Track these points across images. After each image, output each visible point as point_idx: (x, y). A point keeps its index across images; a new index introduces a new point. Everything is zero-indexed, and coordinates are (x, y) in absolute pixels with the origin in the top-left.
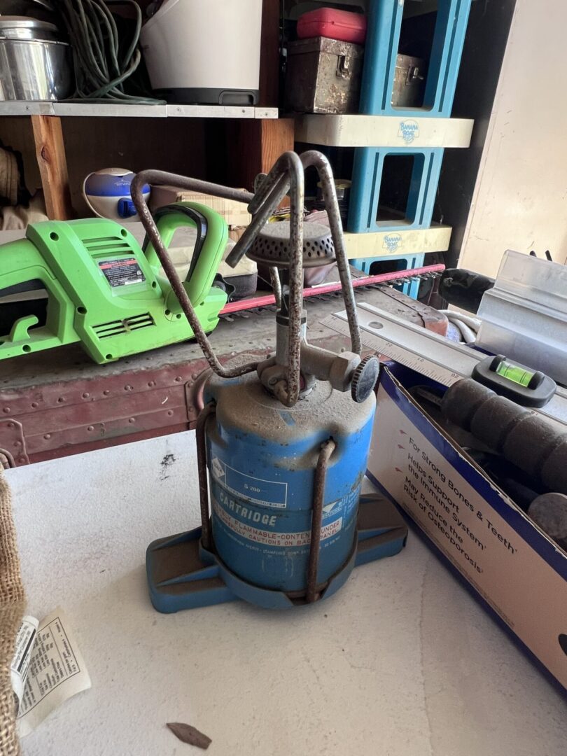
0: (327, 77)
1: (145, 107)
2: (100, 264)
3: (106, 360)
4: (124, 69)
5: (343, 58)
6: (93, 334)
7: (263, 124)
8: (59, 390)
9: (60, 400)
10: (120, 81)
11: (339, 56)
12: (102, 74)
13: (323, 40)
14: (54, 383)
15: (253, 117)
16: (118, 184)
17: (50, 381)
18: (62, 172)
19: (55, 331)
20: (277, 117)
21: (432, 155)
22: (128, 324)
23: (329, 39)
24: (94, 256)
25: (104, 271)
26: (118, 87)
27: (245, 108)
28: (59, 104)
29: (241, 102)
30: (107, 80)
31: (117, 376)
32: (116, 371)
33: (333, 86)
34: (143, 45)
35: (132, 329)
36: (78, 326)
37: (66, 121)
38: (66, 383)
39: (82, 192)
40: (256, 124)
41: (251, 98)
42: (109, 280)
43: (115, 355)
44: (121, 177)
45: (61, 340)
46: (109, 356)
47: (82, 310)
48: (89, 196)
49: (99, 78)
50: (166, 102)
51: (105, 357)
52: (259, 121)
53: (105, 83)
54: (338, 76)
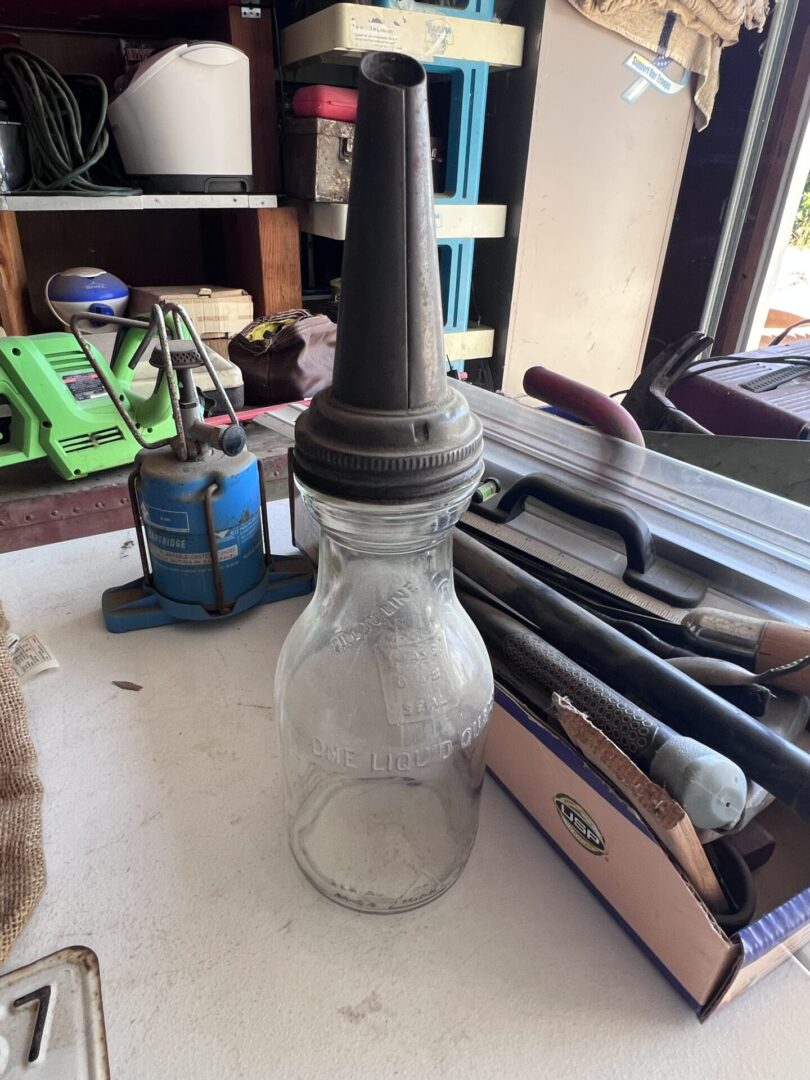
0: (329, 161)
1: (117, 199)
2: (64, 378)
3: (74, 476)
4: (89, 155)
5: (345, 140)
6: (59, 449)
7: (261, 216)
8: (26, 508)
9: (28, 518)
10: (85, 168)
11: (340, 138)
12: (62, 161)
13: (320, 122)
14: (20, 500)
15: (246, 206)
16: (88, 287)
17: (16, 498)
18: (18, 272)
19: (20, 446)
20: (276, 206)
21: (461, 247)
22: (95, 438)
23: (326, 120)
24: (57, 371)
25: (68, 385)
26: (84, 175)
27: (236, 197)
28: (12, 198)
29: (232, 190)
30: (70, 169)
31: (86, 493)
32: (86, 488)
33: (337, 172)
34: (112, 124)
35: (100, 444)
36: (44, 440)
37: (22, 217)
38: (33, 500)
39: (45, 296)
40: (251, 214)
41: (243, 185)
42: (74, 393)
43: (84, 470)
44: (92, 278)
45: (27, 455)
46: (77, 472)
47: (47, 424)
48: (54, 302)
49: (59, 166)
50: (141, 191)
51: (73, 472)
52: (255, 211)
53: (68, 172)
54: (341, 160)
